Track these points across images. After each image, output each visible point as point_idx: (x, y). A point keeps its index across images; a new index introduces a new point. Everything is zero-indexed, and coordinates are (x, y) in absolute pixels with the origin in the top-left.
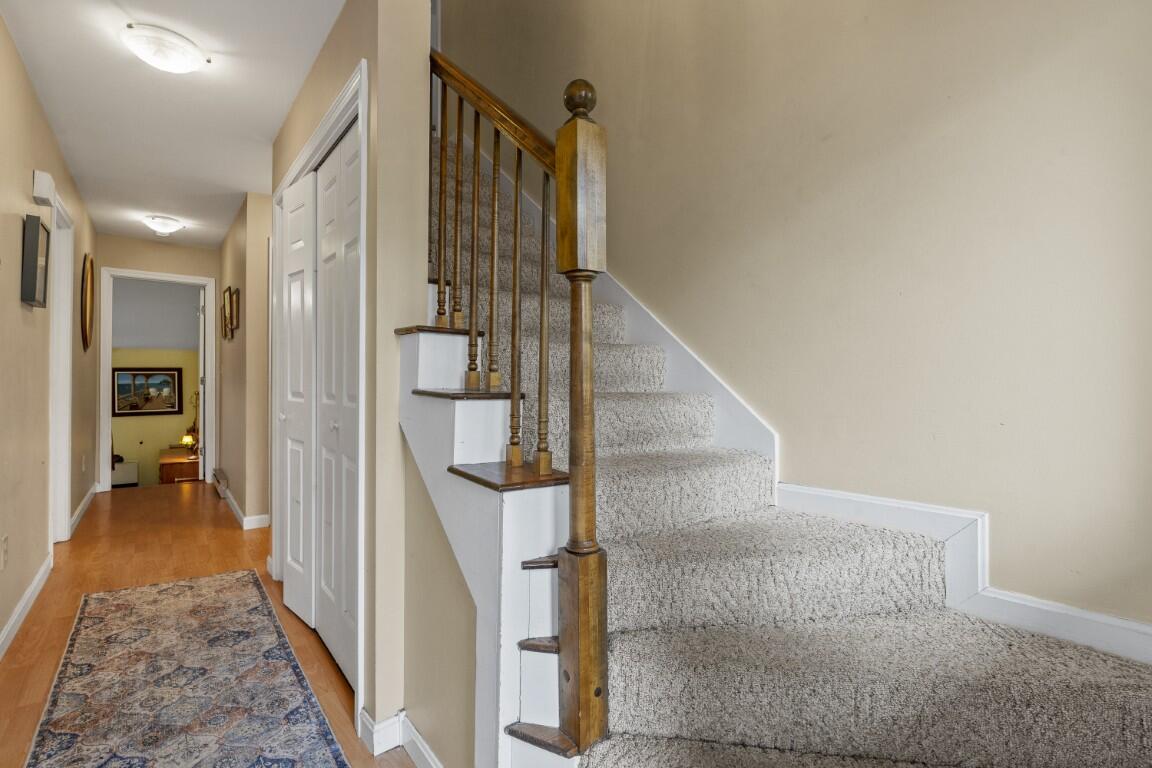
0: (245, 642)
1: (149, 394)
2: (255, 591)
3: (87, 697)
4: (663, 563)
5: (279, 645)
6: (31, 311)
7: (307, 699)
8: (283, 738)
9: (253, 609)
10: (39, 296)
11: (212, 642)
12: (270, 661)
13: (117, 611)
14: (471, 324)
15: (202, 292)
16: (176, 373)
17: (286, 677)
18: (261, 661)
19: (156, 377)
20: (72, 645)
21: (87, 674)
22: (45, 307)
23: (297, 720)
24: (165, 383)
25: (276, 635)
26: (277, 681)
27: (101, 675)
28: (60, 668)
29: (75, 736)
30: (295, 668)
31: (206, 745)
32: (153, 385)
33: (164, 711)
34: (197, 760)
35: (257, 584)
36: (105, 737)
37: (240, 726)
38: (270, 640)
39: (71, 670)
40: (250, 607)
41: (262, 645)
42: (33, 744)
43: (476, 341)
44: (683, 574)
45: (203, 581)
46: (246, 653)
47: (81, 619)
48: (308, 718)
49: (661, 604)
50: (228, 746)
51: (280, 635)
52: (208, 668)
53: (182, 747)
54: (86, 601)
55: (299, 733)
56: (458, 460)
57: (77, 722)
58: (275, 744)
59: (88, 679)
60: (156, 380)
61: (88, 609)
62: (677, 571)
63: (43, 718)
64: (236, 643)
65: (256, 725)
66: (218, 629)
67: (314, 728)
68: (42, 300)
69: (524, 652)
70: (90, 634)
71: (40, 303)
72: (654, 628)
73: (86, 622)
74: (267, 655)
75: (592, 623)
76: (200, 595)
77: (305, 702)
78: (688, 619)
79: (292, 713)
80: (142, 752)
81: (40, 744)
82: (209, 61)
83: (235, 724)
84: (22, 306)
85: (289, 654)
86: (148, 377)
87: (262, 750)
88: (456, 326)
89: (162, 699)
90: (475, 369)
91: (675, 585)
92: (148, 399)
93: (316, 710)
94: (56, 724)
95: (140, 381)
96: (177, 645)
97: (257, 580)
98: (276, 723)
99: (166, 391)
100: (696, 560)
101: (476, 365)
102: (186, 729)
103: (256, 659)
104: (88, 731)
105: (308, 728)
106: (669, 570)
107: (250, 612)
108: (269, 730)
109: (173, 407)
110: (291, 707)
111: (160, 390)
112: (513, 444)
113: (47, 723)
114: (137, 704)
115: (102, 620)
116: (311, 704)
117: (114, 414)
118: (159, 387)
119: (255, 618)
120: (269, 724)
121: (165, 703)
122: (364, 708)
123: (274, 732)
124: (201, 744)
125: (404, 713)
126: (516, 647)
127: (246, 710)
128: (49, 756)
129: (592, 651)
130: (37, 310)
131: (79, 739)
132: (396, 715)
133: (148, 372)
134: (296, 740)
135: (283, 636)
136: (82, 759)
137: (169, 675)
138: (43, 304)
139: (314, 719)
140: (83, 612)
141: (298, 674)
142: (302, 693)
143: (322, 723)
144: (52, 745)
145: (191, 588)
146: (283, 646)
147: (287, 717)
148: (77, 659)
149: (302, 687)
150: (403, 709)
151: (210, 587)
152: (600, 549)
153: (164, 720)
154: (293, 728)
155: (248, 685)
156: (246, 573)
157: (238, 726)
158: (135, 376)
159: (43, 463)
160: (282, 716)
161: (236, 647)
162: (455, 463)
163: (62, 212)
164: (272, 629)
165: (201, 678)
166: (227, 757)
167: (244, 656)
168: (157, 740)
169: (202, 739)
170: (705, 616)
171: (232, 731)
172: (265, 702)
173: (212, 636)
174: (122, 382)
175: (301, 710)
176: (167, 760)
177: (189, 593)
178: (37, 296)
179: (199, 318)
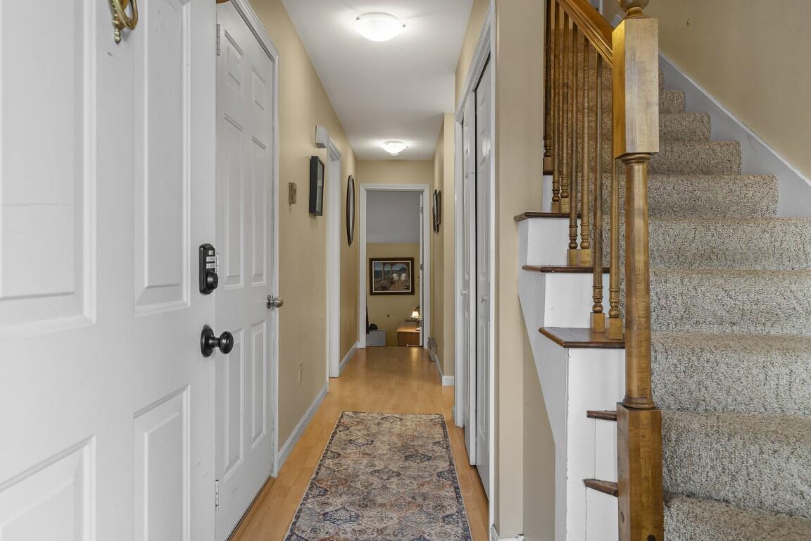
0: (427, 463)
1: (393, 278)
2: (441, 430)
3: (334, 471)
4: (738, 437)
5: (449, 470)
6: (315, 219)
7: (459, 511)
8: (438, 530)
9: (436, 442)
10: (318, 209)
11: (407, 458)
12: (441, 479)
13: (357, 425)
14: (571, 208)
15: (421, 196)
16: (410, 262)
17: (449, 492)
18: (435, 478)
19: (398, 265)
20: (332, 440)
21: (337, 458)
22: (322, 215)
23: (450, 522)
24: (403, 270)
25: (448, 463)
26: (443, 493)
27: (343, 461)
28: (324, 451)
29: (326, 490)
30: (457, 488)
31: (392, 518)
32: (394, 272)
33: (373, 491)
34: (385, 525)
35: (443, 425)
36: (341, 495)
37: (413, 514)
38: (444, 465)
39: (329, 454)
40: (436, 440)
41: (437, 467)
42: (307, 488)
43: (576, 223)
44: (762, 452)
45: (410, 417)
46: (427, 470)
47: (338, 426)
48: (457, 523)
49: (734, 478)
50: (404, 522)
51: (451, 464)
52: (402, 473)
53: (378, 515)
54: (342, 415)
55: (449, 530)
56: (548, 323)
57: (329, 483)
58: (432, 532)
59: (337, 461)
60: (397, 268)
61: (342, 420)
62: (754, 449)
63: (314, 476)
64: (422, 461)
65: (423, 516)
66: (412, 450)
67: (460, 531)
68: (320, 211)
69: (589, 489)
70: (342, 435)
71: (318, 213)
72: (727, 501)
73: (341, 428)
74: (440, 475)
75: (644, 474)
76: (405, 425)
77: (458, 512)
78: (769, 502)
79: (447, 516)
80: (357, 510)
81: (310, 489)
82: (404, 26)
83: (411, 511)
84: (310, 216)
85: (455, 478)
86: (392, 265)
87: (424, 533)
88: (563, 211)
89: (372, 484)
90: (575, 248)
91: (751, 462)
92: (392, 283)
93: (464, 519)
94: (318, 481)
95: (387, 268)
96: (386, 454)
97: (444, 423)
98: (435, 519)
99: (403, 276)
100: (780, 442)
101: (576, 244)
102: (382, 505)
103: (431, 476)
104: (333, 490)
105: (456, 529)
106: (744, 445)
107: (435, 444)
108: (430, 522)
109: (408, 289)
110: (448, 513)
111: (400, 275)
112: (595, 312)
113: (315, 479)
114: (359, 483)
115: (348, 428)
116: (462, 514)
117: (372, 293)
118: (400, 272)
119: (437, 448)
120: (432, 519)
121: (373, 487)
122: (493, 525)
123: (433, 525)
124: (389, 516)
125: (522, 538)
126: (582, 483)
127: (419, 506)
128: (314, 497)
129: (644, 499)
130: (318, 217)
131: (329, 493)
132: (517, 537)
133: (392, 261)
134: (446, 534)
135: (453, 465)
136: (328, 504)
137: (379, 470)
138: (321, 214)
139: (461, 525)
140: (339, 422)
141: (458, 493)
142: (457, 506)
143: (466, 529)
144: (315, 491)
145: (401, 419)
146: (451, 471)
147: (444, 518)
148: (333, 448)
149: (458, 502)
150: (522, 535)
151: (412, 421)
152: (654, 408)
153: (371, 496)
154: (446, 526)
155: (423, 491)
156: (437, 416)
157: (413, 513)
158: (384, 264)
159: (322, 320)
160: (441, 516)
161: (421, 464)
162: (545, 326)
163: (333, 149)
164: (447, 458)
165: (397, 478)
166: (402, 530)
167: (425, 471)
168: (366, 506)
169: (391, 514)
170: (791, 503)
171: (408, 515)
172: (432, 504)
173: (408, 454)
174: (378, 269)
175: (454, 517)
176: (369, 519)
177: (399, 423)
178: (317, 209)
179: (419, 217)
